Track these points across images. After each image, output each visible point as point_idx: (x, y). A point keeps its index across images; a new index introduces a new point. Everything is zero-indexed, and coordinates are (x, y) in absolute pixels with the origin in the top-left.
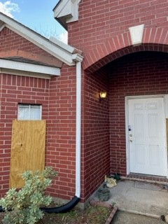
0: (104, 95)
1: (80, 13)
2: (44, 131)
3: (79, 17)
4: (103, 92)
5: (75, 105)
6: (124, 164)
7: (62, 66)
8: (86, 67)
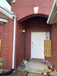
0: (24, 31)
4: (24, 30)
5: (13, 34)
6: (30, 55)
7: (8, 19)
8: (18, 20)
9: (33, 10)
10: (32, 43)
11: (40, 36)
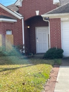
1: (22, 4)
2: (13, 38)
3: (22, 6)
5: (22, 30)
7: (18, 19)
8: (25, 20)
9: (35, 13)
10: (37, 39)
11: (44, 30)
